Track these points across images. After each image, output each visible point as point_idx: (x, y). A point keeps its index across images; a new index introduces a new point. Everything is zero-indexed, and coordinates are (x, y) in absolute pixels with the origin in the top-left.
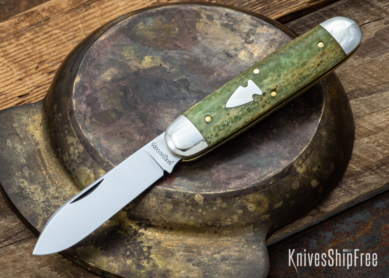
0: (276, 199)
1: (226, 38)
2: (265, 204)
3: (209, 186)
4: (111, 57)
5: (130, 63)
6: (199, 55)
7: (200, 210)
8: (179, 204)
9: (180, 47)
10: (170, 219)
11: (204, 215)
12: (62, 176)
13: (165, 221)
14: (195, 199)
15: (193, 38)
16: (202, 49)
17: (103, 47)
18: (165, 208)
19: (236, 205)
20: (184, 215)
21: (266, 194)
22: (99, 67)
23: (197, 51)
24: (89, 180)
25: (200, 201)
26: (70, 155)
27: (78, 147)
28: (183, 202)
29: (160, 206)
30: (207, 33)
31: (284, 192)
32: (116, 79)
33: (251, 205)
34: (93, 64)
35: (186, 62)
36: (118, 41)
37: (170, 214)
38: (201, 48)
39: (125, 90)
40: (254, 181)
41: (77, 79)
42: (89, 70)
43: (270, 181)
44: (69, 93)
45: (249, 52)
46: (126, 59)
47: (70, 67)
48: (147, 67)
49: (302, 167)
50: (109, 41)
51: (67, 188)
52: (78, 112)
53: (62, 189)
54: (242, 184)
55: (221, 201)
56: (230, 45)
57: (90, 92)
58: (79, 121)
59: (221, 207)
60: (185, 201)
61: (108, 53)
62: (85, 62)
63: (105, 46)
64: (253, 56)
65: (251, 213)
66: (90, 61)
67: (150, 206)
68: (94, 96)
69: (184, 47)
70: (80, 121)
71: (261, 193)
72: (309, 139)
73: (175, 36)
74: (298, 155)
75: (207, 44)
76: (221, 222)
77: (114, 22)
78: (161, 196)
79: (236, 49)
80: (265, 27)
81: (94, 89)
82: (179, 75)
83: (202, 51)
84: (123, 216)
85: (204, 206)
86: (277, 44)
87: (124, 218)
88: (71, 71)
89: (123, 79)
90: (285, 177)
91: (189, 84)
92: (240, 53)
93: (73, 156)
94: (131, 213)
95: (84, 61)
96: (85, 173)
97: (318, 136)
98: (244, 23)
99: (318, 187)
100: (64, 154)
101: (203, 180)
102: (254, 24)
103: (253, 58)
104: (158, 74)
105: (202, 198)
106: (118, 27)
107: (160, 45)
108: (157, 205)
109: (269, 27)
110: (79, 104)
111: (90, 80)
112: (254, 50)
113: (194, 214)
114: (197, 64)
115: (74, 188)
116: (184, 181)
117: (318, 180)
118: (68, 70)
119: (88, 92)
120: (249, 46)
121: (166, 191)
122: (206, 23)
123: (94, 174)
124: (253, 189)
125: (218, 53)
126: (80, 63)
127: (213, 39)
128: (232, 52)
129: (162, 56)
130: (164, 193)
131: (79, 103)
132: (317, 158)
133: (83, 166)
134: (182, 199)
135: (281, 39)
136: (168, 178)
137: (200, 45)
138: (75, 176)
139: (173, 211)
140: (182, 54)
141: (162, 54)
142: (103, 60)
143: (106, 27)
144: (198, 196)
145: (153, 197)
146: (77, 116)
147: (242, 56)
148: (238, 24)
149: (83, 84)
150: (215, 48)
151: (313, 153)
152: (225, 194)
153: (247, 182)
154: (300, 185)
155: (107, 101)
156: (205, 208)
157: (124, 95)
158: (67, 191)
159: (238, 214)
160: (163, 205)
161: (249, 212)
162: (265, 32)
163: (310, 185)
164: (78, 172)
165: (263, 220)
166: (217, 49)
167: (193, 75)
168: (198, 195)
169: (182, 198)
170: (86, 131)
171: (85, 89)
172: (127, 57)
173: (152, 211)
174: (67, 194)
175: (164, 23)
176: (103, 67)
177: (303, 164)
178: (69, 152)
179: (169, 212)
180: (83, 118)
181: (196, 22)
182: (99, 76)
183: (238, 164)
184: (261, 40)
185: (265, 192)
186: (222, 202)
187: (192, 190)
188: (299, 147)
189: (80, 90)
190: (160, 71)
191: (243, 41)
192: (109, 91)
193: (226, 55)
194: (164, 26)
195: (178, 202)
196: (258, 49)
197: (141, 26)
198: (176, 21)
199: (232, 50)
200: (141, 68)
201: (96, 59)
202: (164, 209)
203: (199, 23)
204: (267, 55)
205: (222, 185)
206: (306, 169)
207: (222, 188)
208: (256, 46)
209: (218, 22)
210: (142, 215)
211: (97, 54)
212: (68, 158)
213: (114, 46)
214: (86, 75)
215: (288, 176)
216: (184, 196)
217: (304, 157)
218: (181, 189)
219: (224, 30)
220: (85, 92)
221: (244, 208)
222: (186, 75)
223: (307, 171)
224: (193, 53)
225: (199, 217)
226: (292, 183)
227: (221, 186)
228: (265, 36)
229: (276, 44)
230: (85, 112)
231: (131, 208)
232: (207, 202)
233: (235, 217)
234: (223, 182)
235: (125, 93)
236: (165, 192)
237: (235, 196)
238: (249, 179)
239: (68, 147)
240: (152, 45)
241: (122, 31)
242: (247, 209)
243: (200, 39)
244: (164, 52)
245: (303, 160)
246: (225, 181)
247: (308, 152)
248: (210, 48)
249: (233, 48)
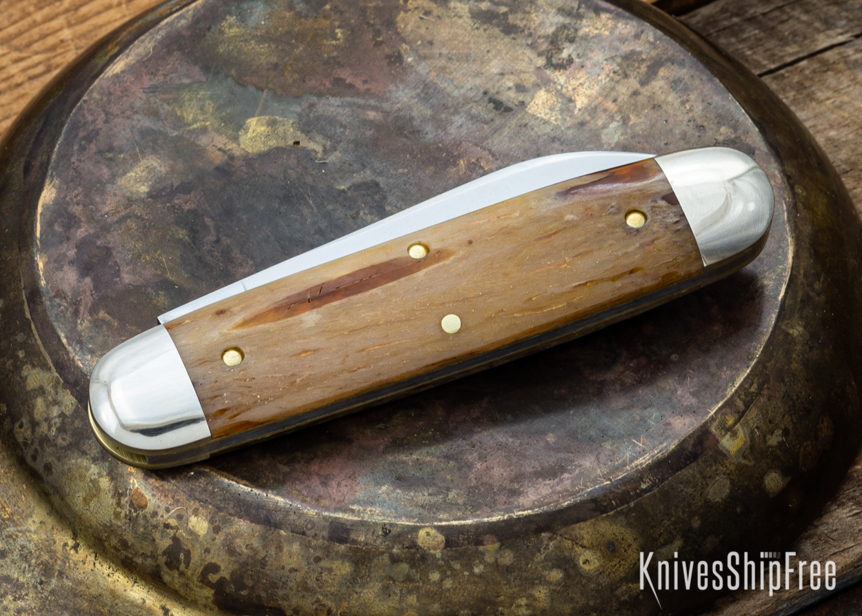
0: (660, 535)
1: (490, 54)
2: (629, 551)
3: (460, 501)
4: (147, 123)
5: (203, 141)
6: (410, 108)
7: (435, 576)
8: (370, 560)
9: (351, 86)
10: (345, 604)
11: (448, 590)
12: (14, 488)
13: (329, 612)
14: (419, 542)
15: (388, 57)
16: (418, 91)
17: (119, 93)
18: (330, 573)
19: (543, 556)
20: (386, 592)
21: (632, 521)
22: (110, 155)
23: (403, 96)
24: (95, 496)
25: (435, 549)
26: (34, 424)
27: (59, 398)
28: (383, 553)
29: (313, 567)
30: (431, 43)
31: (684, 513)
32: (164, 189)
33: (588, 554)
34: (93, 148)
35: (372, 132)
36: (165, 76)
37: (344, 590)
38: (415, 88)
39: (192, 221)
40: (594, 482)
41: (48, 195)
42: (82, 165)
43: (641, 479)
44: (23, 237)
45: (560, 94)
46: (191, 128)
47: (23, 159)
48: (255, 151)
49: (734, 434)
50: (138, 77)
51: (32, 524)
52: (53, 294)
53: (16, 525)
54: (559, 492)
55: (497, 545)
56: (502, 74)
57: (87, 231)
58: (58, 321)
59: (496, 565)
60: (389, 548)
61: (137, 112)
62: (68, 143)
63: (126, 92)
64: (571, 104)
65: (589, 579)
66: (84, 138)
67: (283, 568)
68: (99, 243)
69: (363, 87)
70: (62, 320)
71: (615, 516)
72: (752, 350)
73: (335, 53)
74: (723, 397)
75: (433, 74)
76: (500, 609)
77: (150, 17)
78: (315, 536)
79: (520, 88)
80: (604, 16)
81: (98, 222)
82: (353, 172)
83: (418, 95)
84: (204, 601)
85: (447, 562)
86: (643, 69)
87: (205, 606)
88: (27, 170)
89: (185, 188)
90: (686, 465)
91: (385, 198)
92: (532, 98)
93: (44, 427)
94: (228, 591)
95: (65, 139)
96: (82, 477)
97: (779, 337)
98: (542, 7)
99: (784, 492)
100: (18, 420)
101: (440, 485)
102: (573, 8)
103: (572, 111)
104: (290, 171)
105: (441, 538)
106: (162, 33)
107: (290, 81)
108: (304, 564)
109: (618, 16)
110: (57, 269)
111: (86, 195)
112: (574, 89)
113: (418, 588)
114: (406, 137)
115: (50, 521)
116: (384, 488)
117: (785, 472)
118: (17, 169)
119: (81, 233)
120: (560, 77)
121: (332, 522)
122: (427, 13)
123: (112, 479)
124: (592, 506)
125: (467, 101)
126: (54, 146)
127: (450, 59)
128: (510, 97)
129: (300, 116)
130: (324, 528)
131: (56, 265)
132: (780, 404)
133: (76, 454)
134: (380, 544)
135: (653, 53)
136: (334, 484)
137: (412, 78)
138: (53, 487)
139: (353, 581)
140: (359, 106)
141: (299, 109)
142: (123, 133)
143: (124, 34)
144: (428, 534)
145: (290, 542)
146: (52, 306)
147: (540, 106)
148: (525, 12)
149: (66, 209)
150: (457, 87)
151: (765, 392)
152: (509, 523)
153: (573, 486)
154: (732, 490)
155: (139, 256)
156: (450, 568)
157: (189, 236)
158: (30, 531)
159: (550, 583)
160: (324, 564)
161: (581, 576)
162: (607, 33)
163: (760, 487)
164: (63, 473)
165: (626, 597)
166: (462, 87)
167: (396, 169)
168: (428, 530)
169: (378, 542)
170: (81, 348)
171: (71, 222)
172: (195, 121)
173: (291, 584)
174: (30, 542)
175: (301, 17)
176: (122, 156)
177: (738, 426)
178: (31, 414)
179: (341, 584)
180: (71, 309)
181: (397, 9)
182: (113, 183)
183: (544, 433)
184: (596, 59)
185: (626, 514)
186: (500, 548)
187: (409, 517)
188: (726, 373)
189: (57, 228)
190: (295, 161)
191: (541, 62)
192: (145, 226)
193: (492, 105)
194: (301, 24)
195: (367, 552)
196: (587, 84)
197: (231, 26)
198: (335, 9)
199: (510, 89)
200: (237, 153)
201: (101, 133)
202: (325, 576)
203: (406, 11)
204: (615, 101)
205: (497, 497)
206: (748, 440)
207: (499, 506)
208: (582, 76)
209: (463, 9)
210: (259, 597)
211: (103, 116)
212: (29, 432)
213: (153, 90)
214: (72, 180)
215: (694, 465)
216: (386, 534)
217: (740, 404)
218: (376, 515)
219: (481, 31)
220: (72, 231)
221: (566, 563)
222: (374, 171)
223: (752, 447)
224: (393, 103)
225: (432, 596)
226: (707, 485)
227: (495, 502)
228: (606, 44)
229: (639, 68)
230: (77, 293)
231: (228, 577)
232: (456, 551)
233: (541, 593)
234: (502, 489)
235: (193, 232)
236: (327, 524)
237: (539, 530)
238: (578, 477)
239: (27, 399)
240: (267, 83)
241: (174, 43)
242: (575, 566)
243: (410, 60)
244: (305, 105)
245: (738, 412)
246: (507, 484)
247: (752, 390)
248: (443, 85)
249: (511, 84)
